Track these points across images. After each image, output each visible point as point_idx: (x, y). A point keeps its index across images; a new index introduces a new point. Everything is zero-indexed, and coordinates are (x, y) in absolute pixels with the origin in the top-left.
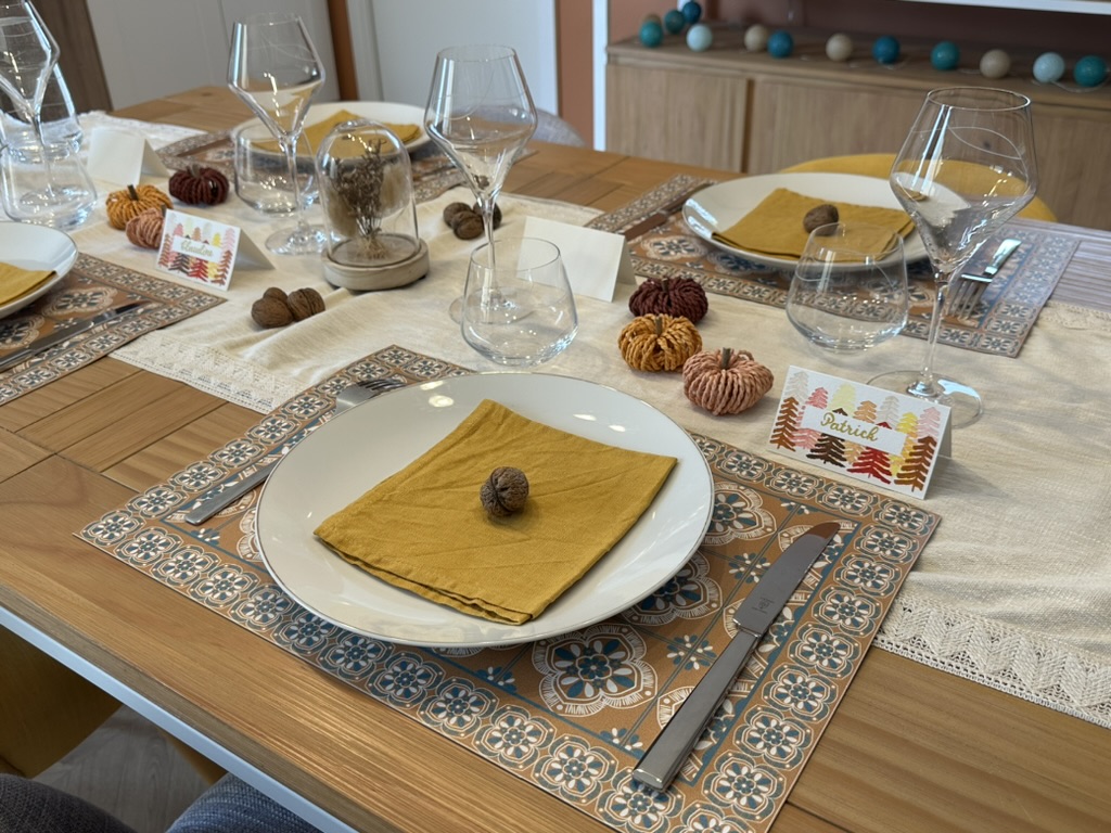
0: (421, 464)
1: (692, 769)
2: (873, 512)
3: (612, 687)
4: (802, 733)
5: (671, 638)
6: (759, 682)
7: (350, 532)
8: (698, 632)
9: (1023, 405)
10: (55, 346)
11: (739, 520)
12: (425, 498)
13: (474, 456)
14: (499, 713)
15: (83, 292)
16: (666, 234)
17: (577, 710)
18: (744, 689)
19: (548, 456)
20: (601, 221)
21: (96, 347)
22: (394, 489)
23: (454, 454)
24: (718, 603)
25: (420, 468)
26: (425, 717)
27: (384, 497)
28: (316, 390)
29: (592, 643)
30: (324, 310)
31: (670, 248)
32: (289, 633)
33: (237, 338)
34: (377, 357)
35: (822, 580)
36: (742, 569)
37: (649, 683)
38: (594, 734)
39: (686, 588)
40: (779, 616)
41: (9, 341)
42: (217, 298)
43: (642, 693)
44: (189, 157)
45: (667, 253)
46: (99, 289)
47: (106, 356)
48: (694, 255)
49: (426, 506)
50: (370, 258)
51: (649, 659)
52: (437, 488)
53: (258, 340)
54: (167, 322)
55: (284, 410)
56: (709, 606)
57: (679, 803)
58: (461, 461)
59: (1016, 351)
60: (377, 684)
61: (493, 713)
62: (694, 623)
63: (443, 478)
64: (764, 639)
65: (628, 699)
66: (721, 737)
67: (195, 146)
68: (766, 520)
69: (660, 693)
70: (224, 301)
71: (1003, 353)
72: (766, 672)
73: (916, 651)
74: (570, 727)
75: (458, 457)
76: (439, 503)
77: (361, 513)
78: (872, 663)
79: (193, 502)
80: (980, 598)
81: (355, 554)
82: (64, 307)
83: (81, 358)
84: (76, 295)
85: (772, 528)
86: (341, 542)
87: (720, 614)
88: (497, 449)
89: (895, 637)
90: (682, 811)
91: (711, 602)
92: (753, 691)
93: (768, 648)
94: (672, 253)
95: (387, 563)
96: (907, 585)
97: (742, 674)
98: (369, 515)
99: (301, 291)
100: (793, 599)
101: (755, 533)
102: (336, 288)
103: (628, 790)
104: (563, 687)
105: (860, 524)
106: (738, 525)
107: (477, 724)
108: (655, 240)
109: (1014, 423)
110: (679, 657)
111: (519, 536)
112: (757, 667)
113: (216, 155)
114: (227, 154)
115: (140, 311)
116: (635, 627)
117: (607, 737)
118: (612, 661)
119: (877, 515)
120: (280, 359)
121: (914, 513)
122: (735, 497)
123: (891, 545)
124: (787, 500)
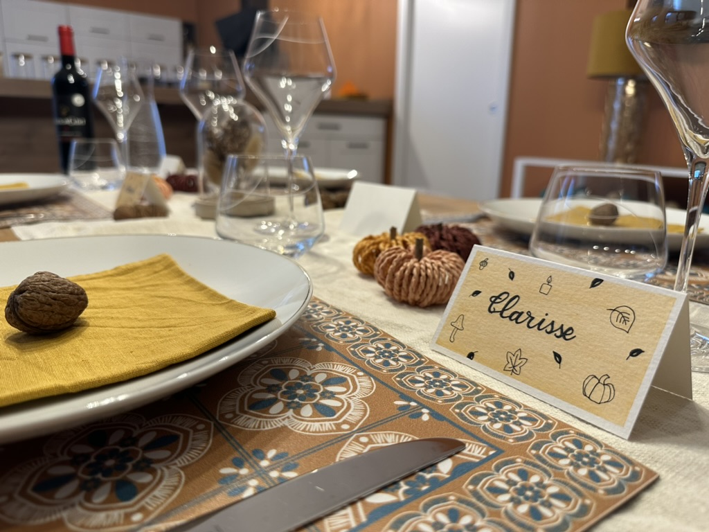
2: (533, 441)
24: (149, 514)
36: (244, 471)
56: (129, 515)
68: (355, 414)
85: (353, 426)
91: (141, 510)
105: (499, 452)
121: (606, 457)
122: (340, 381)
123: (537, 496)
124: (409, 399)
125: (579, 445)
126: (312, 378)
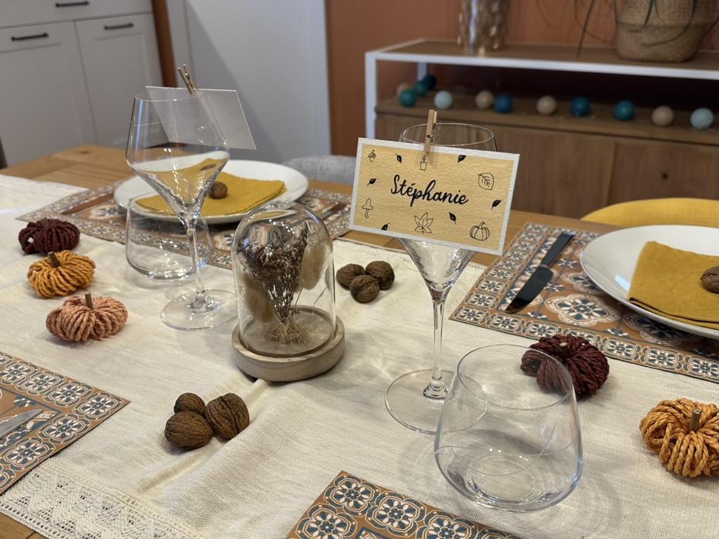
16: (563, 292)
30: (250, 420)
31: (578, 310)
33: (149, 471)
34: (329, 498)
42: (119, 399)
44: (73, 215)
45: (578, 317)
48: (609, 318)
50: (288, 342)
54: (63, 442)
67: (79, 203)
70: (127, 403)
94: (585, 316)
99: (222, 399)
102: (254, 380)
108: (557, 300)
113: (100, 213)
114: (109, 212)
120: (209, 508)
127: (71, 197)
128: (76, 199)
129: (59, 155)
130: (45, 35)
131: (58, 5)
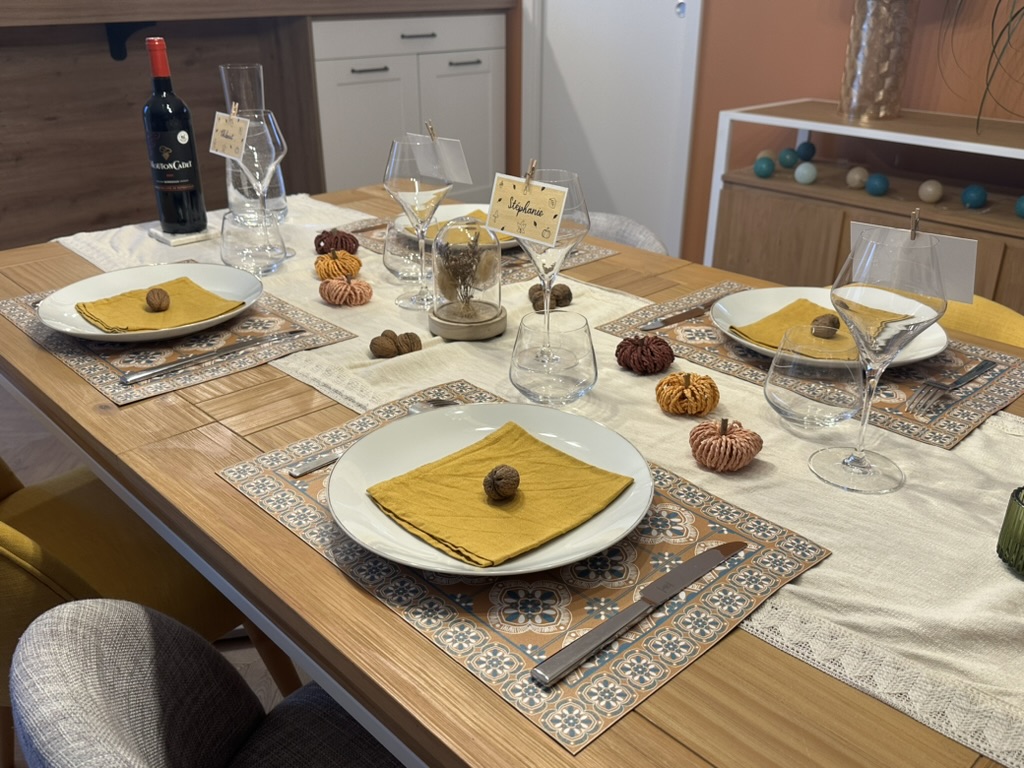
0: (452, 459)
1: (575, 678)
2: (777, 540)
3: (539, 620)
4: (662, 671)
5: (592, 597)
6: (644, 635)
7: (390, 493)
8: (612, 597)
9: (940, 485)
10: (234, 353)
11: (672, 530)
12: (448, 481)
13: (490, 458)
14: (455, 622)
15: (262, 319)
16: (698, 324)
17: (510, 629)
18: (631, 637)
19: (543, 466)
20: (649, 310)
21: (262, 357)
22: (428, 472)
23: (477, 455)
24: (634, 581)
25: (450, 461)
26: (407, 616)
27: (421, 476)
28: (399, 403)
29: (534, 592)
30: (421, 349)
31: (697, 335)
32: (335, 552)
33: (357, 362)
34: (447, 386)
35: (717, 579)
36: (660, 562)
37: (565, 622)
38: (516, 646)
39: (615, 568)
40: (676, 596)
41: (205, 345)
42: (351, 334)
43: (558, 627)
44: (360, 233)
45: (693, 338)
46: (273, 319)
47: (266, 363)
48: (714, 342)
49: (447, 486)
50: (462, 316)
51: (570, 608)
52: (459, 476)
53: (370, 364)
54: (313, 346)
55: (372, 413)
56: (627, 582)
57: (557, 696)
58: (482, 461)
59: (952, 445)
60: (382, 591)
61: (452, 621)
62: (613, 591)
63: (466, 469)
64: (658, 608)
65: (546, 629)
66: (603, 663)
67: (366, 226)
68: (692, 533)
69: (570, 629)
70: (355, 336)
71: (941, 445)
72: (651, 630)
73: (771, 636)
74: (501, 638)
75: (479, 457)
76: (456, 485)
77: (401, 483)
78: (732, 638)
79: (298, 463)
80: (836, 610)
81: (389, 508)
82: (247, 328)
83: (249, 362)
84: (257, 321)
85: (695, 539)
86: (382, 499)
87: (633, 588)
88: (508, 456)
89: (758, 623)
90: (558, 701)
91: (630, 580)
92: (637, 640)
93: (660, 615)
94: (697, 338)
95: (408, 517)
96: (781, 591)
97: (633, 627)
98: (407, 485)
99: (407, 334)
100: (690, 587)
101: (679, 540)
102: (434, 335)
103: (526, 682)
104: (504, 614)
105: (763, 547)
106: (669, 533)
107: (440, 625)
108: (688, 328)
109: (925, 497)
110: (592, 610)
111: (504, 514)
112: (647, 626)
113: (379, 234)
114: (388, 234)
115: (297, 336)
116: (569, 587)
117: (523, 648)
118: (544, 604)
119: (779, 543)
120: (382, 379)
121: (810, 546)
122: (675, 515)
123: (781, 564)
124: (714, 523)
125: (798, 541)
126: (660, 514)
127: (362, 222)
128: (365, 224)
129: (363, 189)
130: (386, 69)
131: (403, 37)
